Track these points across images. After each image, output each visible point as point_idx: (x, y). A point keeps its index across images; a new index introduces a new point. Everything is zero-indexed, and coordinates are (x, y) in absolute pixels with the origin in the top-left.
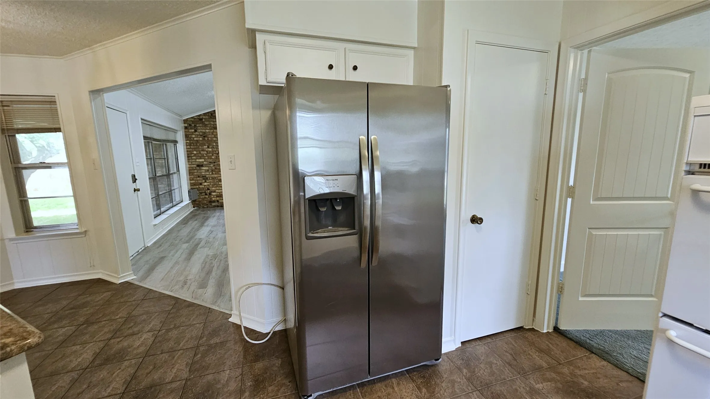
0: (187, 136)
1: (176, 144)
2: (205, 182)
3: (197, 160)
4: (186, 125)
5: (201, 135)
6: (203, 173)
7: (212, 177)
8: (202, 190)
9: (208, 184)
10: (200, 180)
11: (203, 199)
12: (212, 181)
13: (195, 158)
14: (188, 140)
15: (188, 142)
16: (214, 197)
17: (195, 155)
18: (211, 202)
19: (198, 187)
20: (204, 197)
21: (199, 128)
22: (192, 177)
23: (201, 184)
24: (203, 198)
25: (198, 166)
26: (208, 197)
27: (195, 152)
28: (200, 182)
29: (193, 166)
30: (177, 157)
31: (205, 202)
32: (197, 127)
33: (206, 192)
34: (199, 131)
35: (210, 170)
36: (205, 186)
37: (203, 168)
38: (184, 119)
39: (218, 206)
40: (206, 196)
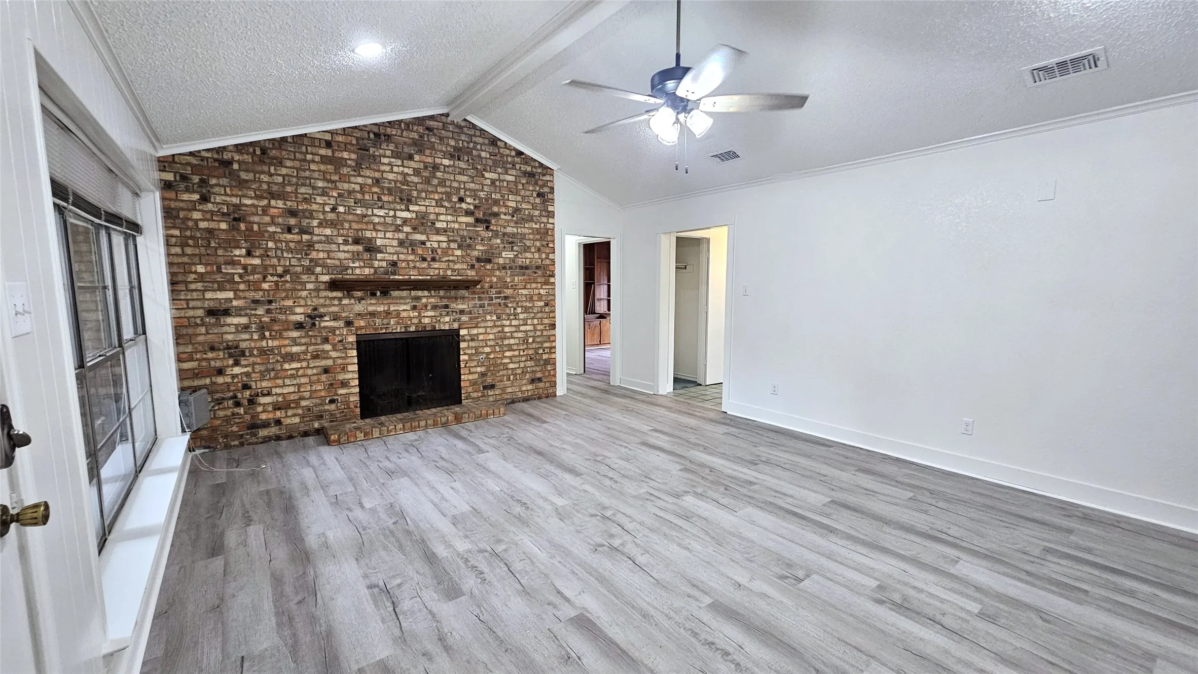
0: (169, 214)
1: (134, 237)
2: (237, 364)
3: (209, 295)
4: (170, 177)
5: (223, 214)
6: (230, 337)
7: (258, 349)
8: (222, 391)
9: (245, 370)
10: (218, 359)
11: (227, 420)
12: (259, 360)
13: (199, 286)
14: (174, 227)
15: (177, 232)
16: (264, 411)
17: (201, 277)
18: (254, 426)
19: (208, 381)
20: (229, 412)
21: (216, 189)
22: (189, 349)
23: (220, 372)
24: (226, 416)
25: (211, 312)
26: (246, 413)
27: (201, 269)
28: (218, 364)
29: (191, 313)
30: (135, 283)
31: (235, 429)
32: (212, 186)
33: (239, 395)
34: (219, 199)
35: (254, 326)
36: (234, 376)
37: (230, 320)
38: (162, 153)
39: (278, 438)
40: (236, 410)
